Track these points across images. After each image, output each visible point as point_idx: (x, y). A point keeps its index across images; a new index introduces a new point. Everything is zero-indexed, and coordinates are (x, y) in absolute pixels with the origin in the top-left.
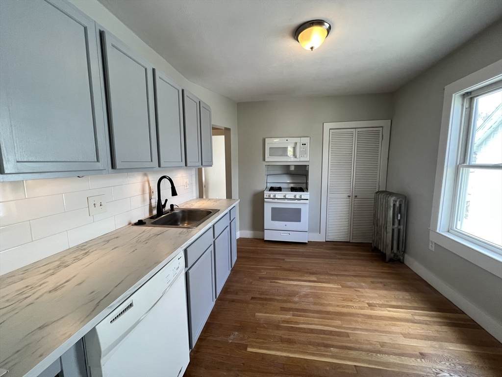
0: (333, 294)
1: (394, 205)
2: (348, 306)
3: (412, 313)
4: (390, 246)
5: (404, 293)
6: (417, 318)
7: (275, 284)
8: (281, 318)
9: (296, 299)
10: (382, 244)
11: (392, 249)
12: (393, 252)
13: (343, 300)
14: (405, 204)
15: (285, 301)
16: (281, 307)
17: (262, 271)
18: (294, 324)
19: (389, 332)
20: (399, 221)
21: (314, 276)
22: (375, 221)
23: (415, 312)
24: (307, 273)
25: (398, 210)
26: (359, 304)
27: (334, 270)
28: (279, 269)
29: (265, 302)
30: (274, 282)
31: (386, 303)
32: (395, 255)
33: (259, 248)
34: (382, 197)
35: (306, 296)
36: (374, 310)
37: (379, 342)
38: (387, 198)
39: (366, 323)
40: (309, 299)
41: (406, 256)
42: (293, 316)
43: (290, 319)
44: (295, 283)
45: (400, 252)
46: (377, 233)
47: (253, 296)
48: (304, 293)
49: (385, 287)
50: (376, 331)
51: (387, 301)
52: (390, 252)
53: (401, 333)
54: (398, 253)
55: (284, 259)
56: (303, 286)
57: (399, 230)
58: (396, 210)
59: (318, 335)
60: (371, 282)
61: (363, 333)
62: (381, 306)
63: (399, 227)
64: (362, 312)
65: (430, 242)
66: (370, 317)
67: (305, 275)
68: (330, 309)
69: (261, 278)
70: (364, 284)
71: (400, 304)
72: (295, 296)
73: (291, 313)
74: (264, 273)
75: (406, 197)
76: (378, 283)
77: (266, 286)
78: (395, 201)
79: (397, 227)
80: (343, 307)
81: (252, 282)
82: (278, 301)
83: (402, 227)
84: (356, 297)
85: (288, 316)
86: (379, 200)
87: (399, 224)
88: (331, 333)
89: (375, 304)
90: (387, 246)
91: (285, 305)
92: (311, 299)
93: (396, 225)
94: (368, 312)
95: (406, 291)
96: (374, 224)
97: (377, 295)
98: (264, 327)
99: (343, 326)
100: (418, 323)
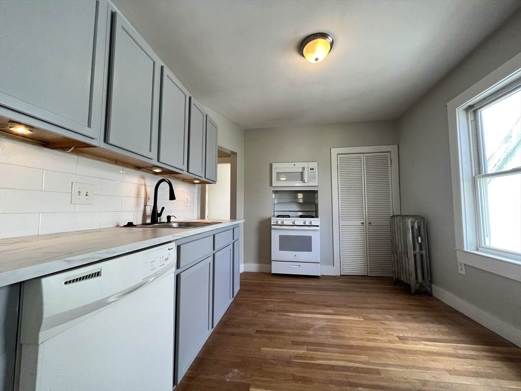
0: (354, 327)
1: (413, 227)
2: (373, 340)
3: (454, 347)
4: (414, 276)
5: (440, 326)
6: (460, 352)
7: (284, 317)
8: (293, 353)
9: (311, 332)
10: (404, 274)
11: (417, 278)
12: (419, 282)
13: (368, 333)
14: (424, 226)
15: (298, 335)
16: (292, 341)
17: (269, 303)
18: (309, 360)
19: (430, 369)
20: (420, 244)
21: (331, 308)
22: (394, 249)
23: (457, 346)
24: (322, 305)
25: (417, 233)
26: (387, 337)
27: (353, 302)
28: (288, 302)
29: (273, 336)
30: (284, 315)
31: (419, 336)
32: (421, 285)
33: (265, 282)
34: (398, 220)
35: (322, 329)
36: (406, 344)
37: (419, 380)
38: (404, 221)
39: (399, 358)
40: (326, 332)
41: (433, 286)
42: (308, 351)
43: (304, 353)
44: (309, 316)
45: (426, 282)
46: (397, 261)
47: (258, 329)
48: (319, 326)
49: (415, 319)
50: (413, 367)
51: (420, 334)
52: (415, 282)
53: (445, 369)
54: (424, 283)
55: (294, 292)
56: (319, 319)
57: (422, 255)
58: (415, 233)
59: (341, 373)
60: (398, 314)
61: (397, 369)
62: (415, 339)
63: (421, 252)
64: (392, 346)
65: (459, 264)
66: (403, 351)
67: (320, 308)
68: (353, 343)
69: (267, 310)
70: (390, 317)
71: (437, 337)
72: (309, 329)
73: (305, 347)
74: (271, 306)
75: (424, 218)
76: (406, 315)
77: (274, 318)
78: (413, 223)
79: (419, 253)
80: (369, 340)
81: (256, 315)
82: (289, 334)
83: (424, 252)
84: (383, 330)
85: (301, 351)
86: (396, 223)
87: (421, 249)
88: (356, 370)
89: (406, 337)
90: (410, 274)
91: (297, 339)
92: (329, 333)
93: (418, 250)
94: (400, 345)
95: (441, 323)
96: (393, 252)
97: (407, 328)
98: (272, 364)
99: (371, 362)
100: (464, 358)
